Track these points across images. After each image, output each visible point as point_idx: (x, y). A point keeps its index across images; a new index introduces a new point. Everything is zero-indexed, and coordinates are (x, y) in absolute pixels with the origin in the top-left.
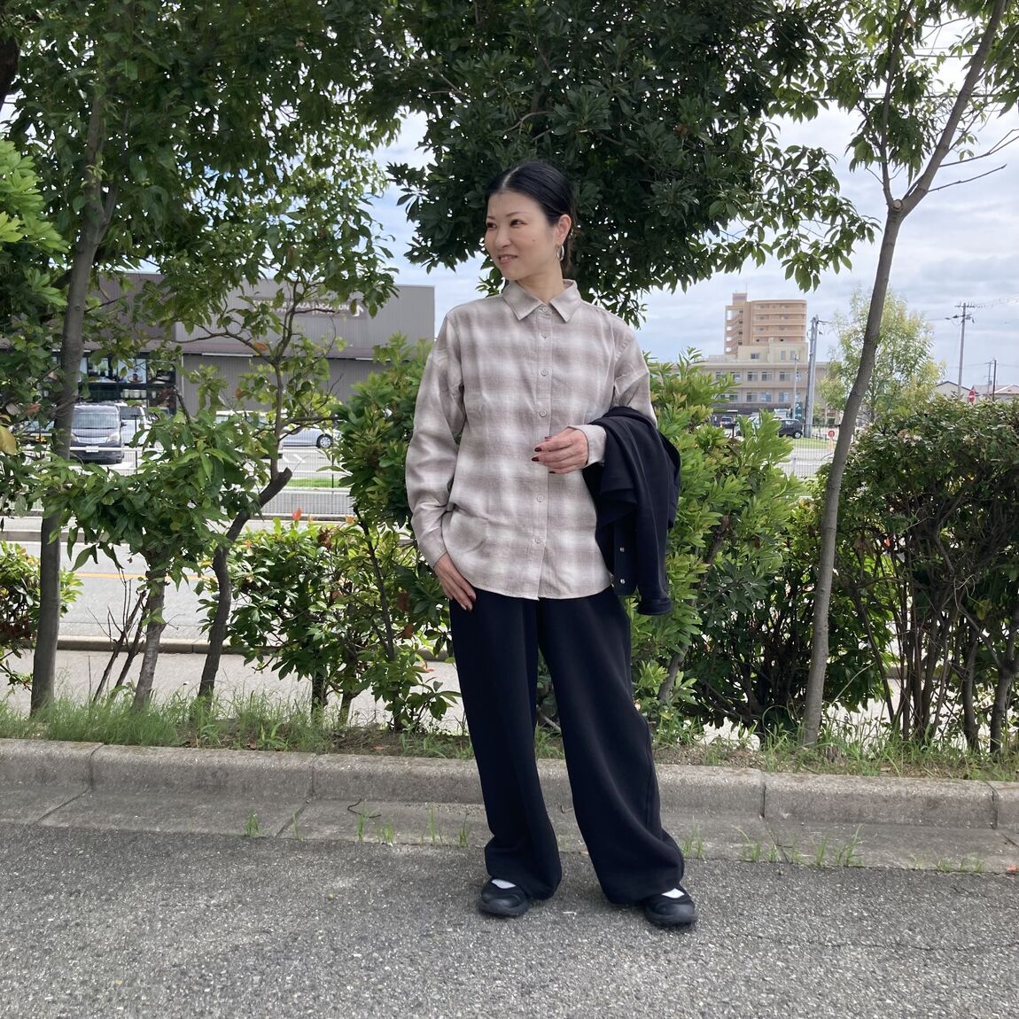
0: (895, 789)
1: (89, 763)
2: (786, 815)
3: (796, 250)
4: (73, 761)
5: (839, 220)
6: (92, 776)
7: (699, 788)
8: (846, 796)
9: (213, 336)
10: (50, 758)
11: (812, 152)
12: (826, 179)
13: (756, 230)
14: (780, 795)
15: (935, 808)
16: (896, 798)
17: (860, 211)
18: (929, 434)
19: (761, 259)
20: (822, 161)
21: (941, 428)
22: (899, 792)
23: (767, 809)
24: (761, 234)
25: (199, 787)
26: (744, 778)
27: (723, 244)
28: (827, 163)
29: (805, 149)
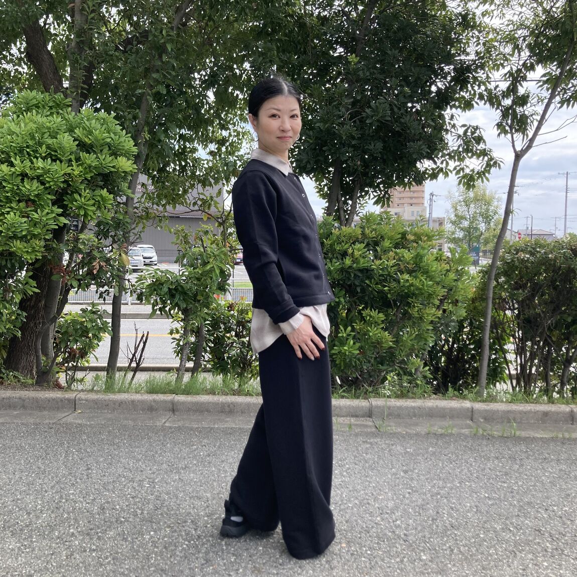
0: (529, 408)
1: (173, 403)
2: (482, 420)
3: (463, 172)
4: (165, 402)
5: (486, 158)
6: (173, 408)
7: (444, 409)
8: (508, 411)
9: (192, 211)
10: (154, 401)
11: (473, 128)
12: (479, 140)
13: (445, 162)
14: (479, 411)
15: (546, 416)
16: (530, 412)
17: (496, 154)
18: (532, 254)
19: (446, 175)
20: (478, 131)
21: (538, 252)
22: (531, 409)
23: (474, 418)
24: (447, 164)
25: (222, 412)
26: (463, 405)
27: (429, 168)
28: (480, 132)
29: (470, 126)
